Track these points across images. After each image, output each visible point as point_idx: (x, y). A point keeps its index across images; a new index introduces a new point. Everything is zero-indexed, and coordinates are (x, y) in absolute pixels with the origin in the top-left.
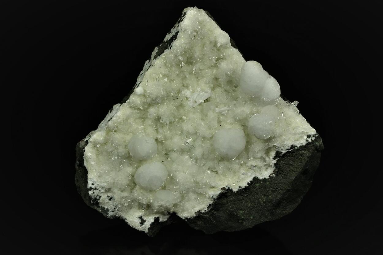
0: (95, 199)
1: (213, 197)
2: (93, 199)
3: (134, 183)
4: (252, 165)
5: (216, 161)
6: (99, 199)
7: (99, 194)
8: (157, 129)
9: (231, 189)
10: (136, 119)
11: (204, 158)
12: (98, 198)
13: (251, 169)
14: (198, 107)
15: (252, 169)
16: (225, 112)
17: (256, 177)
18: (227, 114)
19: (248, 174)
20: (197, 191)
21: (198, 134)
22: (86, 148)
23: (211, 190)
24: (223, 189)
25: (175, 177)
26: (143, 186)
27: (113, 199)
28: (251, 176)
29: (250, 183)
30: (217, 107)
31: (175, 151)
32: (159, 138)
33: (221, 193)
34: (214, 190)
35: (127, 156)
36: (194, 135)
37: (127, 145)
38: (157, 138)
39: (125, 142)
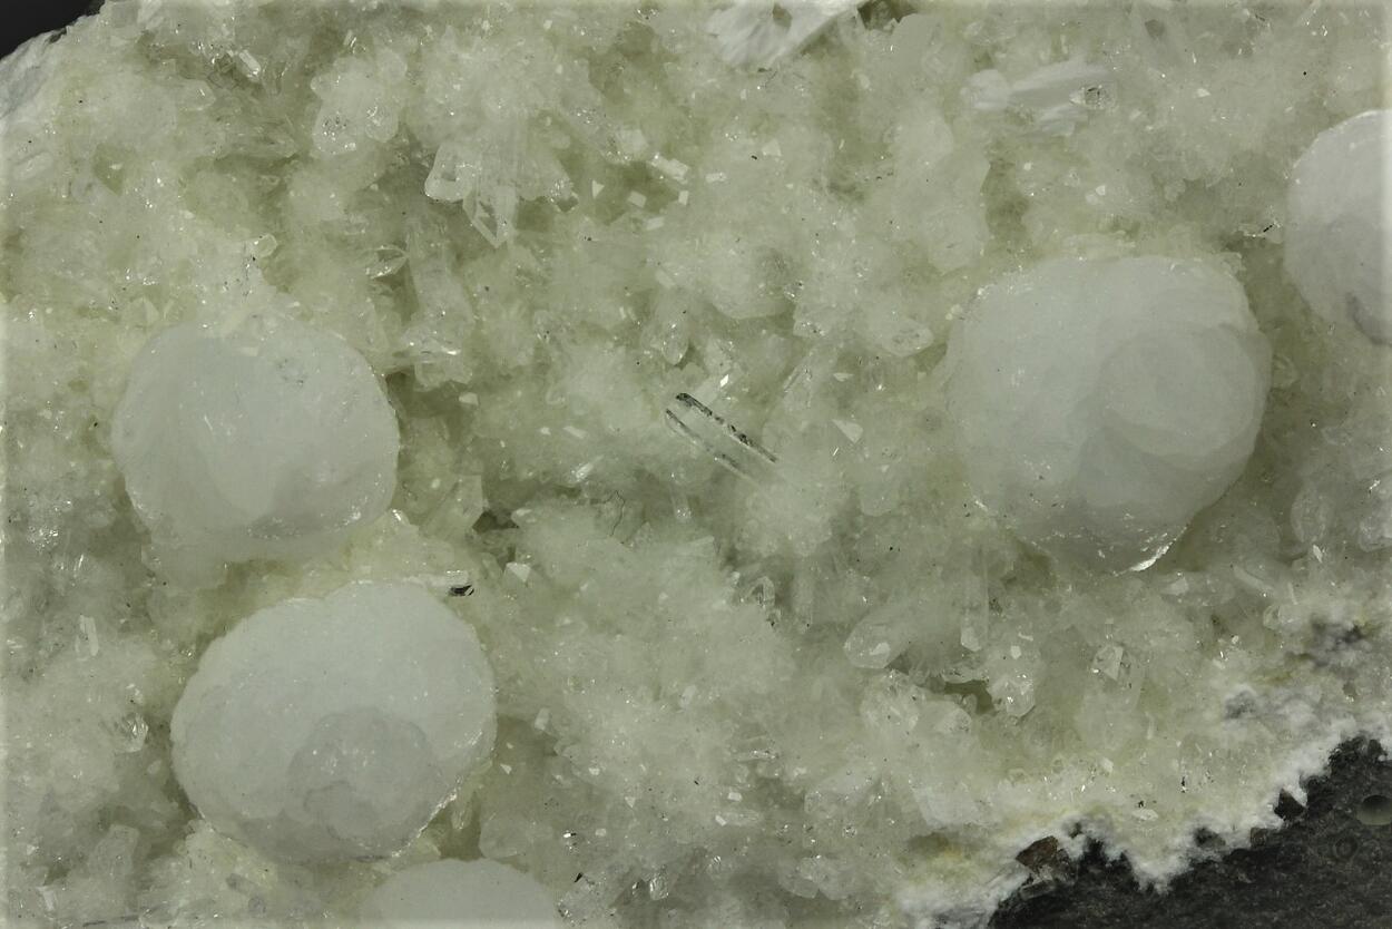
3: (173, 791)
4: (1319, 627)
5: (973, 587)
8: (404, 270)
9: (1113, 853)
10: (192, 172)
11: (854, 560)
13: (1310, 664)
14: (808, 67)
15: (1320, 665)
16: (1065, 106)
17: (1358, 741)
18: (1079, 126)
19: (1287, 710)
20: (785, 884)
21: (801, 325)
23: (922, 866)
24: (1039, 853)
25: (576, 740)
26: (248, 814)
28: (1312, 730)
29: (1300, 796)
30: (985, 61)
31: (574, 492)
32: (424, 365)
33: (1019, 895)
34: (950, 866)
35: (102, 520)
36: (764, 332)
37: (99, 418)
38: (402, 363)
39: (80, 385)
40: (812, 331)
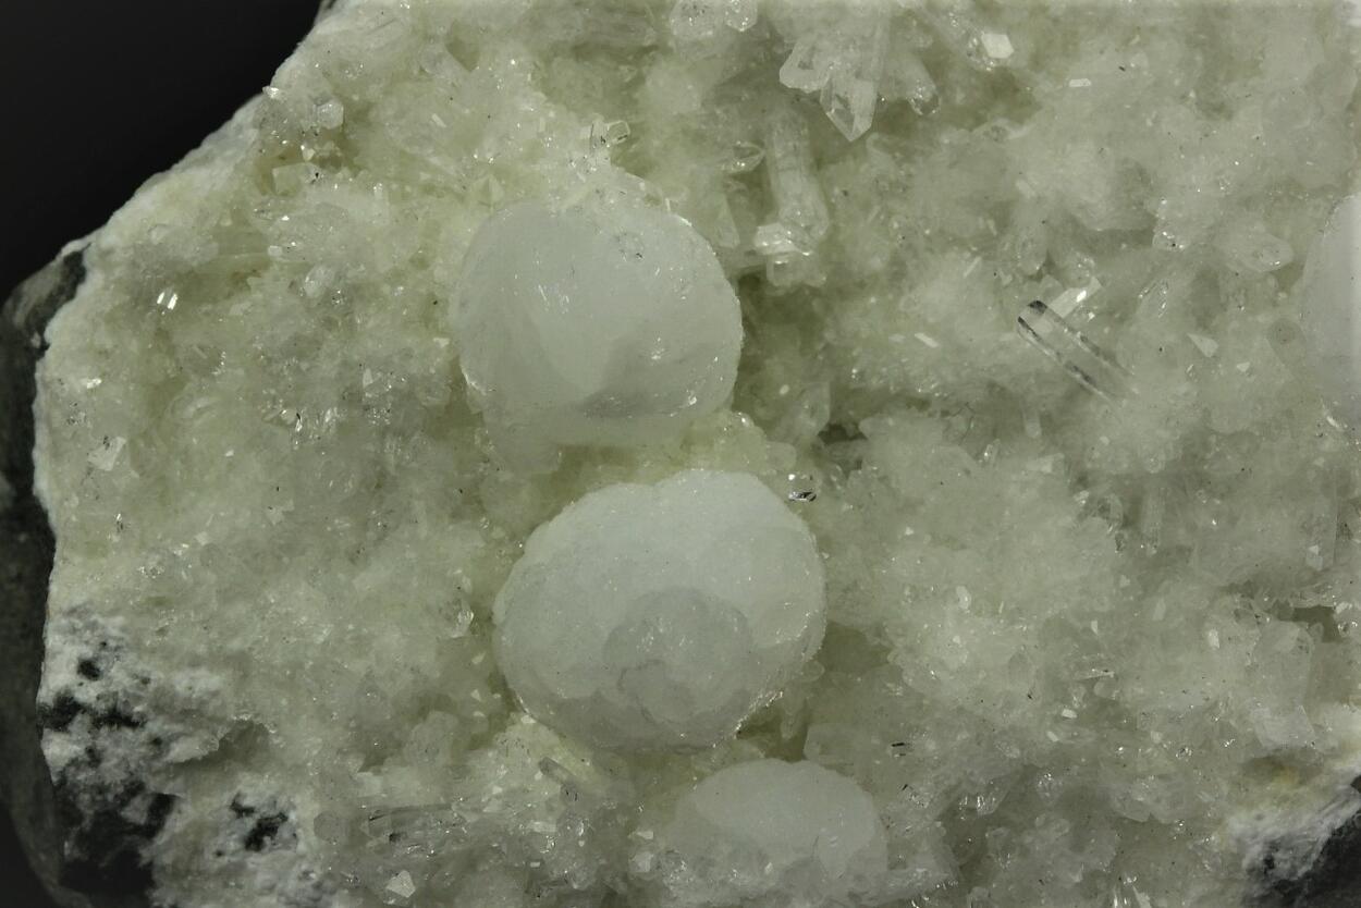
0: (109, 820)
1: (1269, 863)
2: (87, 824)
3: (498, 682)
5: (1323, 508)
6: (150, 831)
7: (145, 777)
8: (761, 167)
10: (548, 56)
12: (136, 812)
20: (1117, 806)
22: (62, 329)
23: (1256, 791)
26: (563, 694)
27: (284, 832)
31: (923, 404)
32: (776, 266)
33: (1353, 823)
34: (1284, 791)
35: (437, 400)
36: (1124, 246)
37: (439, 295)
38: (752, 262)
39: (421, 263)
40: (1171, 244)
